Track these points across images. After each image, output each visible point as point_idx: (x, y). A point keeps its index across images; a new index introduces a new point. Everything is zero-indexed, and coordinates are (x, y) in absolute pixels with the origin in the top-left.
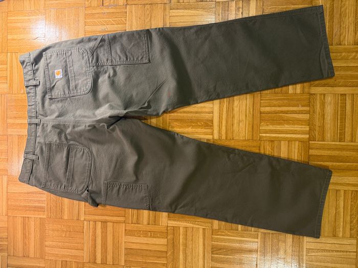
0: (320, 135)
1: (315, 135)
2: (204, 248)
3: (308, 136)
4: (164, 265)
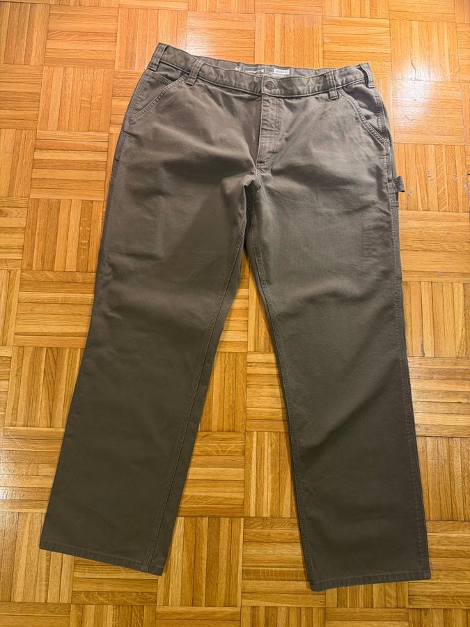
0: (254, 536)
1: (254, 528)
2: (58, 335)
3: (252, 514)
4: (28, 265)
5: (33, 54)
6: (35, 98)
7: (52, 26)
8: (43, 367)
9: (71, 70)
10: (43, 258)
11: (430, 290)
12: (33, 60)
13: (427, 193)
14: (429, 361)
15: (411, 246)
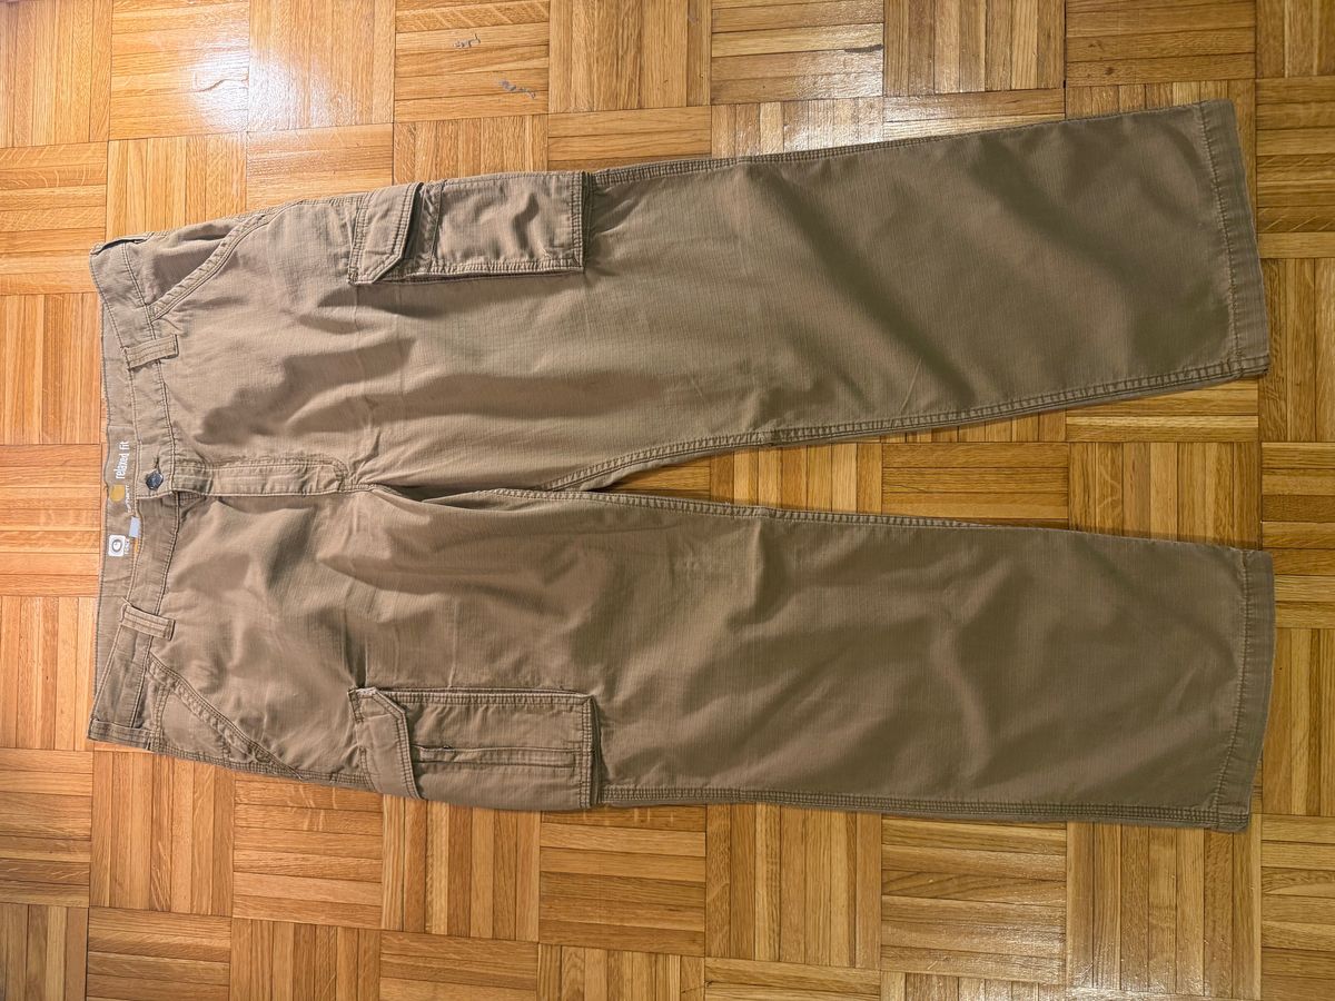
0: (1302, 418)
1: (1284, 418)
2: (853, 871)
3: (1253, 422)
4: (694, 941)
5: (206, 942)
6: (306, 936)
7: (139, 901)
8: (926, 902)
9: (240, 857)
10: (676, 909)
11: (730, 36)
12: (220, 942)
13: (507, 48)
14: (893, 36)
15: (631, 81)
